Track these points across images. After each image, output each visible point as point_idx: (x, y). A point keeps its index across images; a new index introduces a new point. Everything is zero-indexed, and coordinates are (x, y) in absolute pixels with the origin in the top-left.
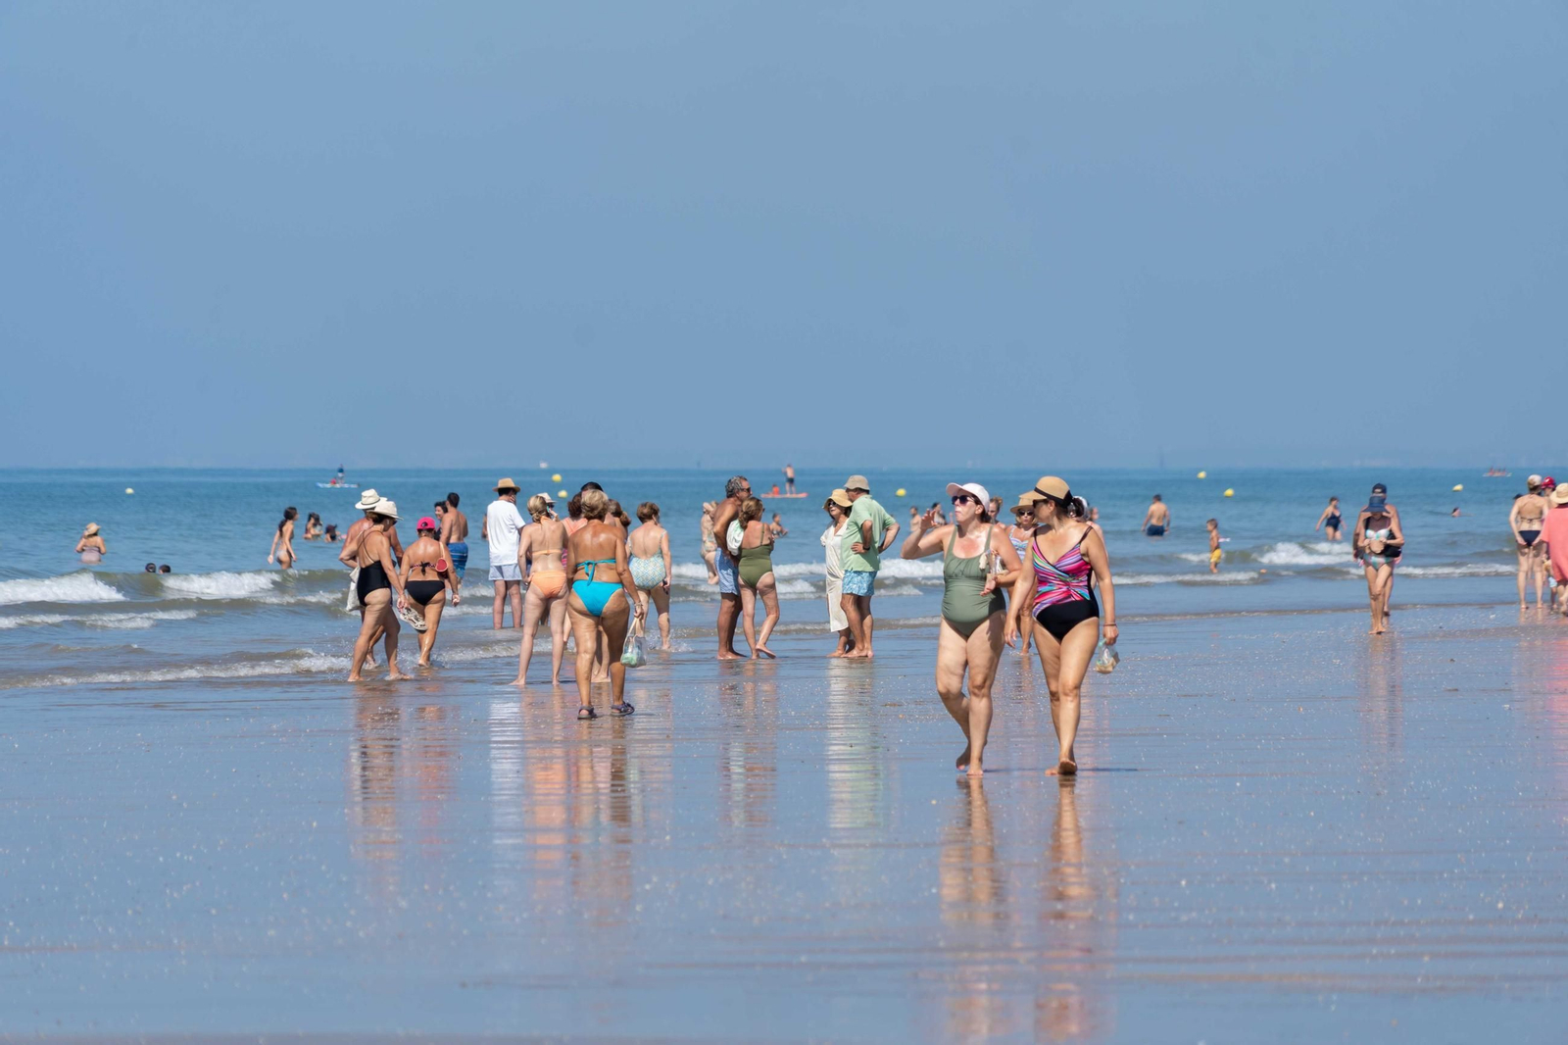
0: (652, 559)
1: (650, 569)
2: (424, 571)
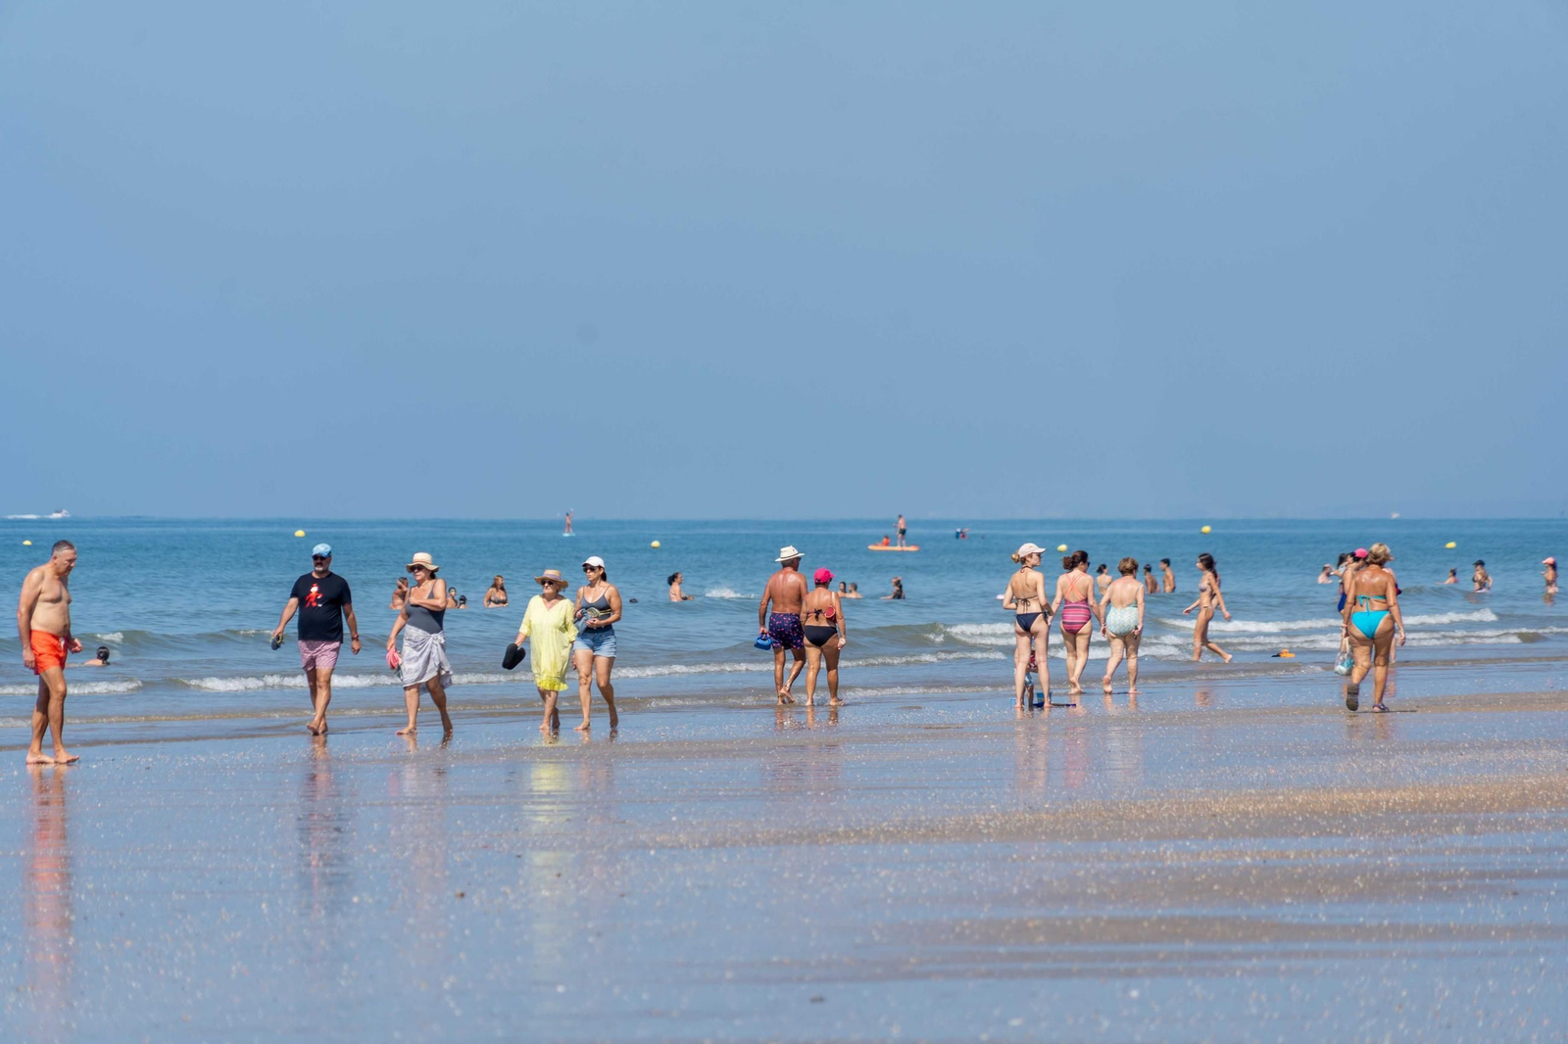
0: (1128, 608)
1: (1126, 617)
2: (817, 617)
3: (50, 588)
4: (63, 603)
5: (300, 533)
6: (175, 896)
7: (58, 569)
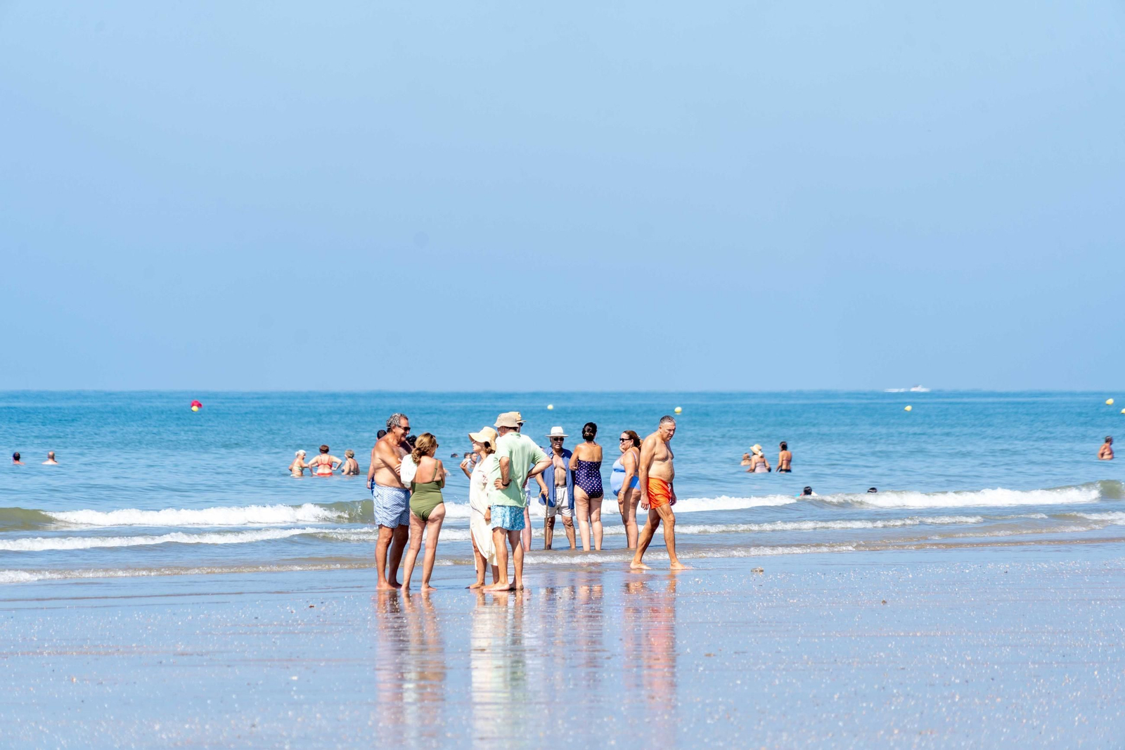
3: (661, 451)
4: (669, 460)
5: (1110, 401)
6: (1031, 666)
7: (662, 436)
